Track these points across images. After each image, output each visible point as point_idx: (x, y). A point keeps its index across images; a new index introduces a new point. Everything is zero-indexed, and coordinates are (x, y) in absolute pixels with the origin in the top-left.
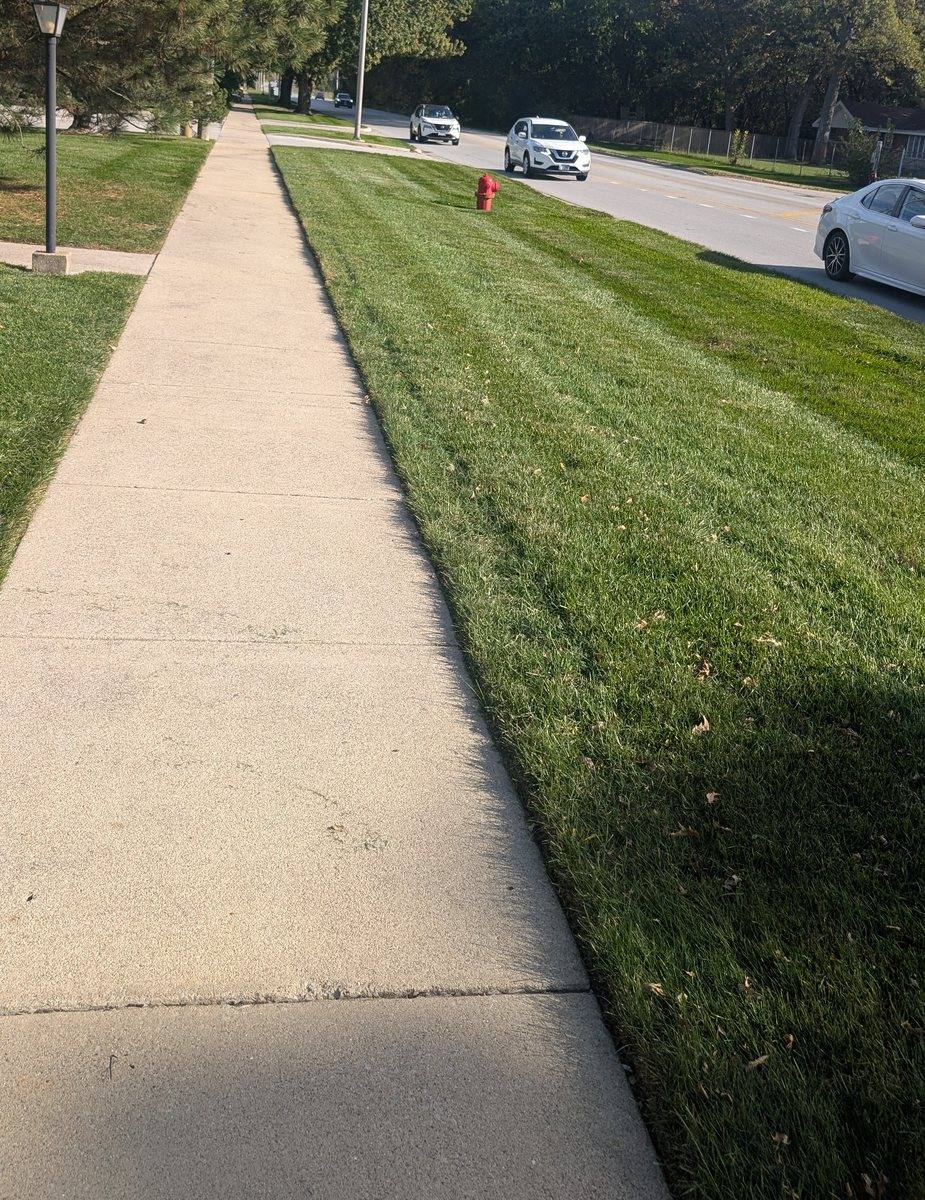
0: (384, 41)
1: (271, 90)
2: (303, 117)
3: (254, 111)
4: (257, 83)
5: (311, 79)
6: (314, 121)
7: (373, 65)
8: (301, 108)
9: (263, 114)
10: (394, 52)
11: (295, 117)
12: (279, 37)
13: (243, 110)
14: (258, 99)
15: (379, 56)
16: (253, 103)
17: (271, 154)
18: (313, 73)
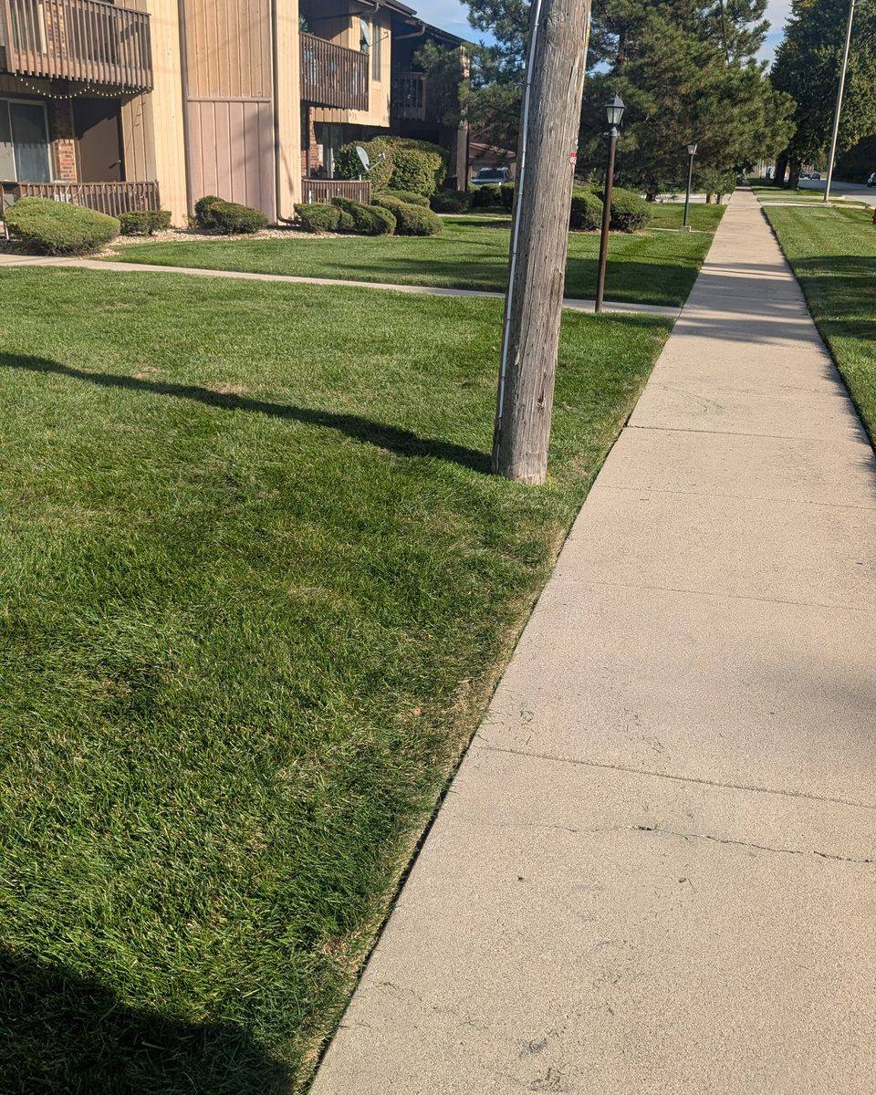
0: (863, 125)
1: (768, 175)
2: (793, 192)
3: (752, 190)
4: (755, 168)
5: (800, 162)
6: (800, 194)
7: (852, 145)
8: (792, 186)
9: (759, 192)
10: (871, 133)
11: (785, 192)
12: (768, 146)
13: (743, 190)
14: (754, 182)
15: (857, 138)
16: (750, 185)
17: (762, 210)
18: (803, 156)
